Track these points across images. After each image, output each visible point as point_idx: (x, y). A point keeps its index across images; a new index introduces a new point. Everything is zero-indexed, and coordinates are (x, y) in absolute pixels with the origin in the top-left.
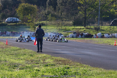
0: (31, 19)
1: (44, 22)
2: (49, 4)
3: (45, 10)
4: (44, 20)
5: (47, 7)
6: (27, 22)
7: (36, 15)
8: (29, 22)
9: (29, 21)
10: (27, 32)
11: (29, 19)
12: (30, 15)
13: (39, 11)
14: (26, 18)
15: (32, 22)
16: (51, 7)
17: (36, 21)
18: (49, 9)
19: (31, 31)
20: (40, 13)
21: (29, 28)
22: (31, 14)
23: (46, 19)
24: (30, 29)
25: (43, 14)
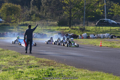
0: (14, 19)
1: (28, 22)
2: (34, 4)
3: (29, 10)
4: (28, 20)
5: (31, 7)
6: (11, 22)
7: (20, 15)
8: (13, 23)
9: (12, 21)
10: (11, 32)
11: (13, 20)
12: (13, 15)
13: (23, 11)
14: (9, 18)
15: (16, 23)
16: (36, 7)
17: (20, 22)
18: (33, 9)
19: (15, 32)
20: (24, 13)
21: (13, 28)
22: (15, 14)
23: (30, 19)
24: (13, 30)
25: (27, 14)
